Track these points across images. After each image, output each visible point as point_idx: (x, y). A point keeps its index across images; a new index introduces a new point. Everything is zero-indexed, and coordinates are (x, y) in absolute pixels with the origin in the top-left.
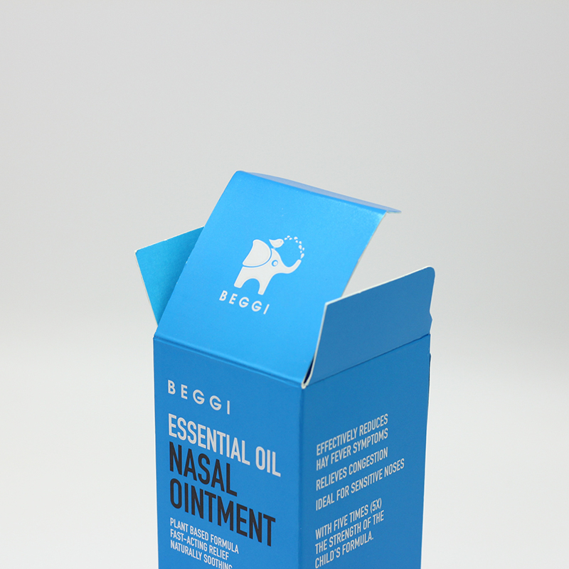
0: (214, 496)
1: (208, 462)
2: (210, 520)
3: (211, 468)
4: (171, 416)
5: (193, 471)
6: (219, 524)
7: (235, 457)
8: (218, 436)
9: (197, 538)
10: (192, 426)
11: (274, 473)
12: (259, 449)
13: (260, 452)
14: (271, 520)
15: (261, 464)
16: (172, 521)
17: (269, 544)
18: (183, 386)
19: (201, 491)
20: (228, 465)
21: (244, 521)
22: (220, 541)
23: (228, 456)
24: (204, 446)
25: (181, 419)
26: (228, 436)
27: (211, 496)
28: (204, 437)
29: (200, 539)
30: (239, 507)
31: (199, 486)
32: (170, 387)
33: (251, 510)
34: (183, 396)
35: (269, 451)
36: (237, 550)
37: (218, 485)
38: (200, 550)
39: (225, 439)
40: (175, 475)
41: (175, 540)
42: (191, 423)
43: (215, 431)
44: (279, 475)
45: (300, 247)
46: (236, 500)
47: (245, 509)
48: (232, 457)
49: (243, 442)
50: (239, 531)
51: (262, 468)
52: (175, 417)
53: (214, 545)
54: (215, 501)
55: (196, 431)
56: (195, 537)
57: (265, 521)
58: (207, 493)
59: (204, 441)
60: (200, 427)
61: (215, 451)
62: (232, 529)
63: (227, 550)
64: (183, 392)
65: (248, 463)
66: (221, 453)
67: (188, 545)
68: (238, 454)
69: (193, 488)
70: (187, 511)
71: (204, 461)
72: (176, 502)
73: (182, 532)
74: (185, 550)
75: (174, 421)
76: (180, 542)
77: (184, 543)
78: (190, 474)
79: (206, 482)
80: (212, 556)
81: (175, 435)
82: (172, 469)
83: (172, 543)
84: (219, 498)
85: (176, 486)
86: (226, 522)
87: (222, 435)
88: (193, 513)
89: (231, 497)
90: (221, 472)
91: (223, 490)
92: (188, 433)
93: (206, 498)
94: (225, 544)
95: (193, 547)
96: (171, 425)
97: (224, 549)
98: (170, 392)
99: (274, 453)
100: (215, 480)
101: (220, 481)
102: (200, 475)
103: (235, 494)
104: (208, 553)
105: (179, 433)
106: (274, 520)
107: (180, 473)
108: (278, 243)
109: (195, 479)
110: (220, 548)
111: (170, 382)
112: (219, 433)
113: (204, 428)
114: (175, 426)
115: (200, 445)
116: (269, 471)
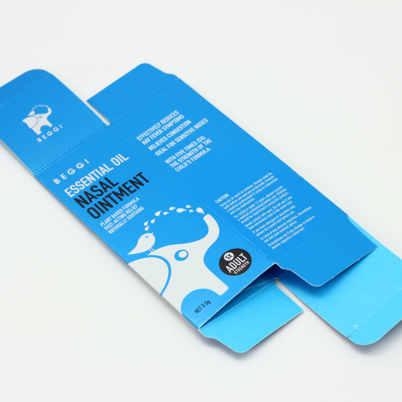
0: (111, 194)
1: (96, 187)
2: (117, 203)
3: (100, 187)
4: (66, 191)
5: (93, 197)
6: (122, 200)
7: (106, 172)
8: (92, 175)
9: (118, 216)
10: (78, 184)
11: (125, 160)
12: (112, 160)
13: (114, 160)
14: (140, 175)
15: (117, 163)
16: (101, 224)
17: (147, 181)
18: (61, 176)
19: (103, 199)
20: (106, 178)
21: (131, 187)
22: (128, 205)
23: (102, 175)
24: (90, 184)
25: (71, 187)
26: (96, 170)
27: (109, 196)
28: (86, 181)
29: (120, 214)
30: (124, 185)
31: (100, 199)
32: (56, 182)
33: (130, 181)
34: (64, 179)
35: (117, 156)
36: (138, 199)
37: (108, 189)
38: (124, 218)
39: (96, 172)
40: (87, 207)
41: (110, 229)
42: (76, 184)
43: (89, 174)
44: (128, 158)
45: (42, 106)
46: (120, 185)
47: (127, 183)
48: (104, 174)
49: (104, 165)
50: (132, 192)
51: (120, 163)
52: (68, 189)
53: (126, 209)
54: (113, 196)
55: (82, 183)
56: (117, 217)
57: (139, 178)
58: (106, 197)
59: (88, 182)
60: (81, 180)
61: (95, 180)
62: (128, 195)
63: (134, 204)
64: (63, 177)
65: (113, 168)
66: (98, 178)
67: (117, 223)
68: (105, 170)
69: (99, 202)
70: (104, 213)
71: (94, 189)
72: (96, 215)
73: (110, 222)
74: (118, 226)
75: (68, 191)
76: (113, 227)
77: (115, 225)
78: (93, 200)
79: (102, 193)
80: (130, 214)
81: (74, 194)
82: (84, 207)
83: (110, 232)
84: (113, 192)
85: (91, 211)
86: (123, 196)
87: (93, 172)
88: (107, 210)
89: (117, 186)
90: (105, 184)
91: (111, 188)
92: (78, 187)
93: (108, 199)
94: (131, 203)
95: (119, 222)
96: (69, 193)
97: (132, 205)
98: (57, 183)
99: (119, 155)
100: (105, 189)
101: (108, 186)
102: (98, 195)
103: (118, 183)
104: (128, 215)
105: (75, 192)
106: (141, 173)
107: (88, 204)
108: (32, 113)
109: (96, 198)
110: (130, 207)
111: (54, 181)
112: (91, 173)
113: (84, 178)
114: (71, 192)
115: (87, 185)
116: (123, 162)
